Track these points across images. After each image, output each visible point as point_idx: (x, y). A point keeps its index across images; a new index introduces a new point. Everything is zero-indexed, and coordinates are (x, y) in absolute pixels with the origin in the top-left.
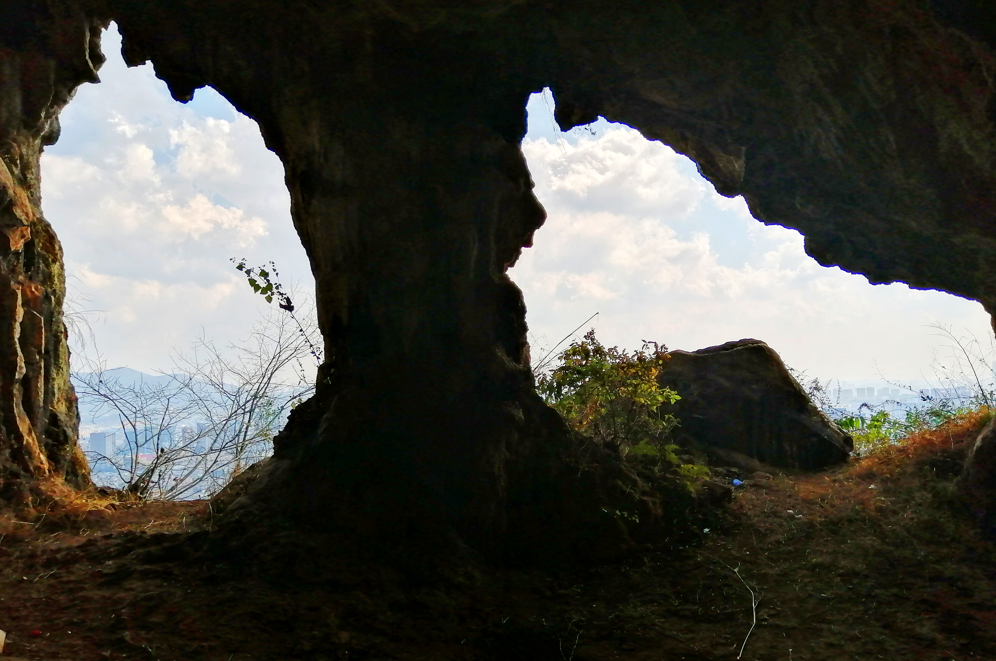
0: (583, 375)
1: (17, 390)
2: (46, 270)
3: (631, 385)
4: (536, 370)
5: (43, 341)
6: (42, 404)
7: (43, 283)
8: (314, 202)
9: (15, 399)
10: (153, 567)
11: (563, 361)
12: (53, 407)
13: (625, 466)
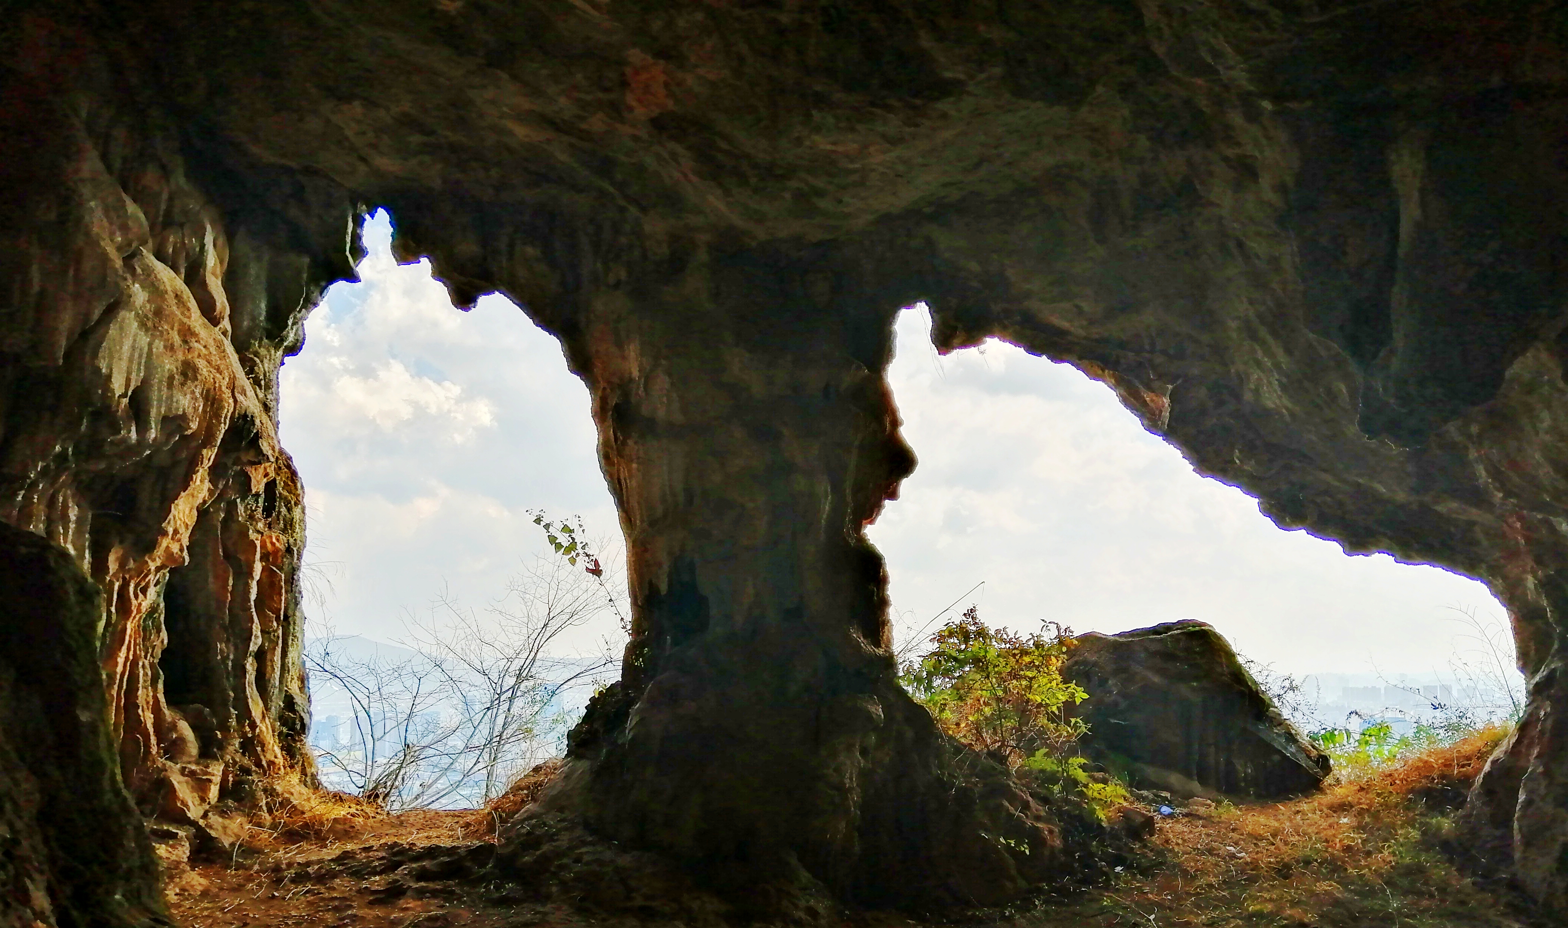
0: (961, 663)
1: (251, 666)
2: (288, 516)
3: (1025, 677)
4: (900, 655)
5: (283, 605)
6: (277, 683)
7: (284, 531)
8: (630, 442)
9: (247, 676)
10: (431, 885)
11: (936, 645)
12: (287, 686)
13: (1013, 782)
